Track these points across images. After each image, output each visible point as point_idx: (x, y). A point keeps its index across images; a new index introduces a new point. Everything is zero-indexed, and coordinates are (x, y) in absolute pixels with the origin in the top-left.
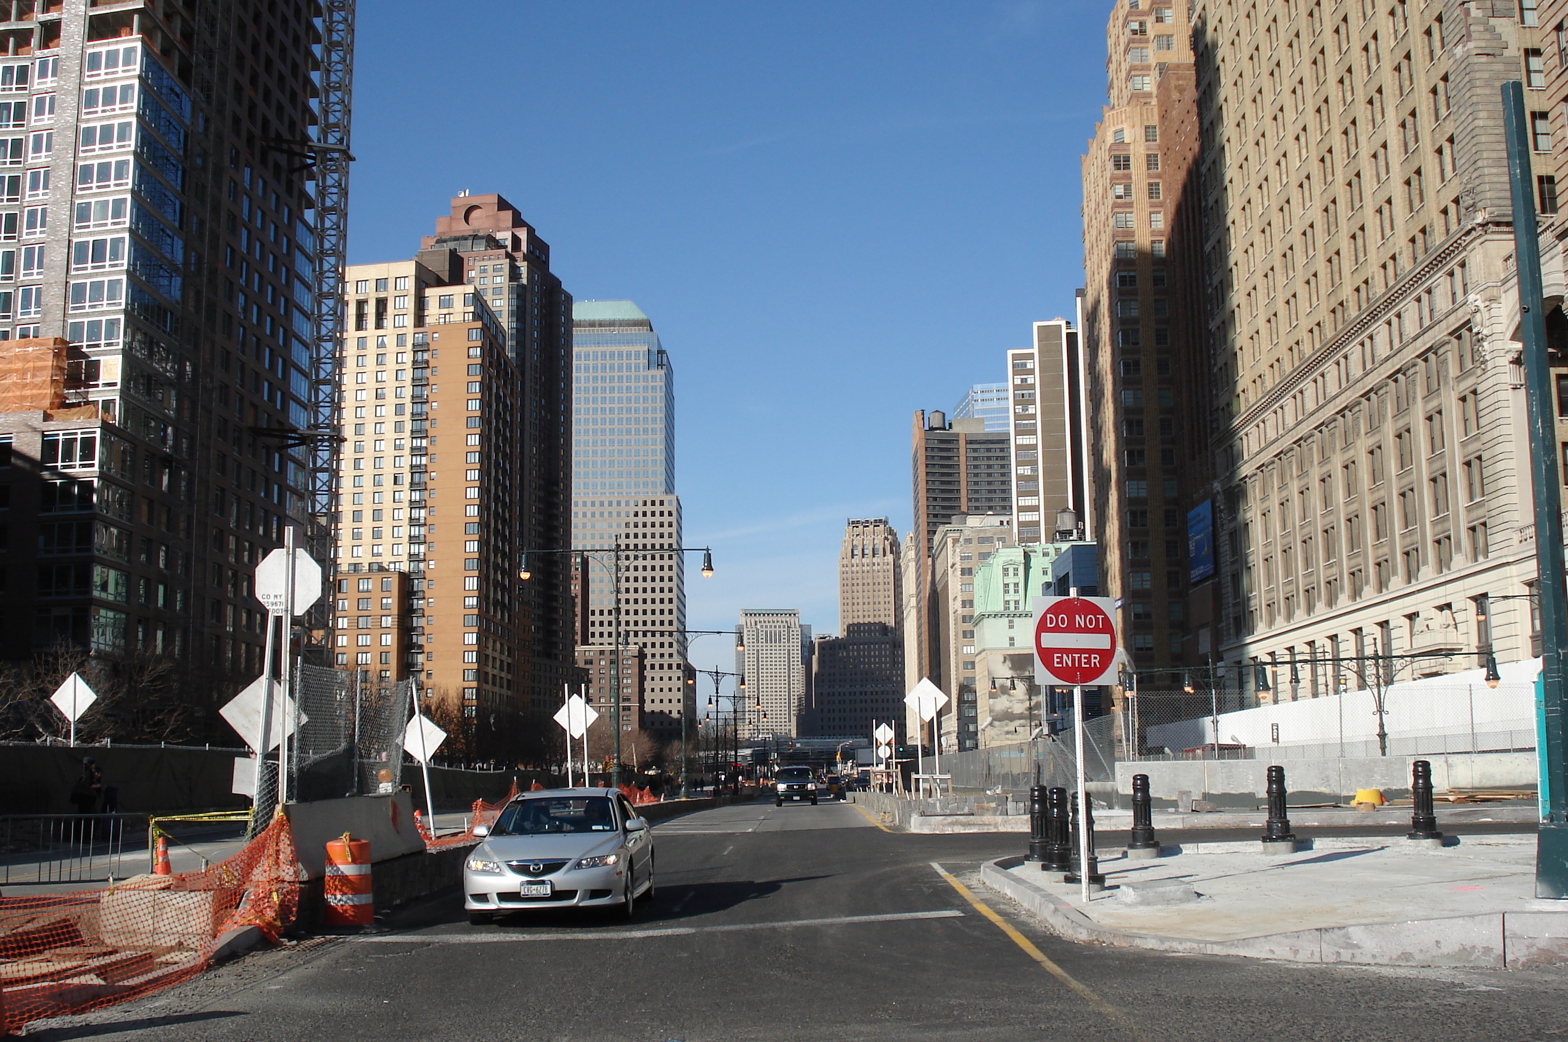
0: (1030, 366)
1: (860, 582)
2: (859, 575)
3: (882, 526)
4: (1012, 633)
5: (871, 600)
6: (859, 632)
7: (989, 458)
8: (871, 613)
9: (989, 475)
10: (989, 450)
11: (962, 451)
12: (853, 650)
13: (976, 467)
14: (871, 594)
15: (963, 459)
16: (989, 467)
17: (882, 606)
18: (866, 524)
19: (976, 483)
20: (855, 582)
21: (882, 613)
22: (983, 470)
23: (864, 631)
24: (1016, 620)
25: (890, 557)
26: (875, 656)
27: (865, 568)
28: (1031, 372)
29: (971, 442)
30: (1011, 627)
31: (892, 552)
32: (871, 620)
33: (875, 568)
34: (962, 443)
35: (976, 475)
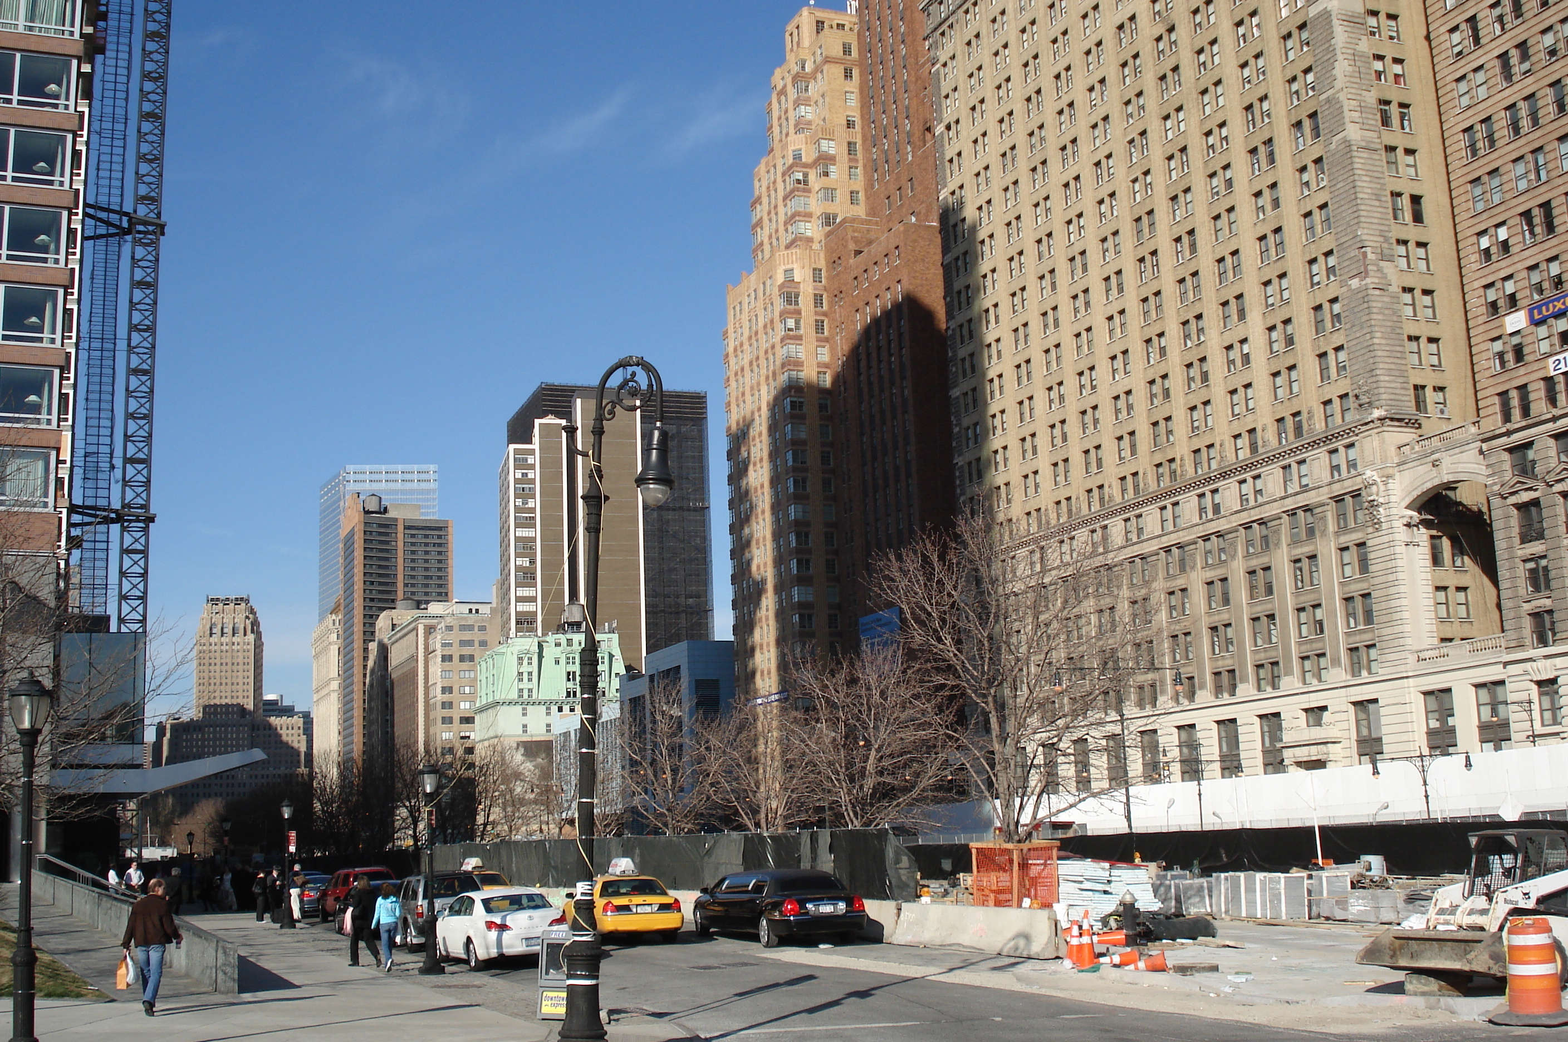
0: (530, 461)
1: (218, 661)
2: (218, 654)
3: (243, 605)
4: (525, 720)
5: (229, 681)
6: (215, 713)
7: (426, 544)
8: (229, 694)
9: (426, 561)
10: (426, 536)
11: (400, 536)
12: (209, 733)
13: (413, 552)
14: (229, 674)
15: (400, 544)
16: (427, 553)
17: (240, 687)
18: (226, 602)
19: (413, 569)
20: (212, 661)
21: (240, 694)
22: (420, 556)
23: (221, 713)
24: (529, 707)
25: (251, 637)
26: (232, 739)
27: (224, 648)
28: (532, 467)
29: (409, 528)
30: (524, 714)
31: (252, 632)
32: (229, 701)
33: (235, 647)
34: (400, 528)
35: (413, 560)
